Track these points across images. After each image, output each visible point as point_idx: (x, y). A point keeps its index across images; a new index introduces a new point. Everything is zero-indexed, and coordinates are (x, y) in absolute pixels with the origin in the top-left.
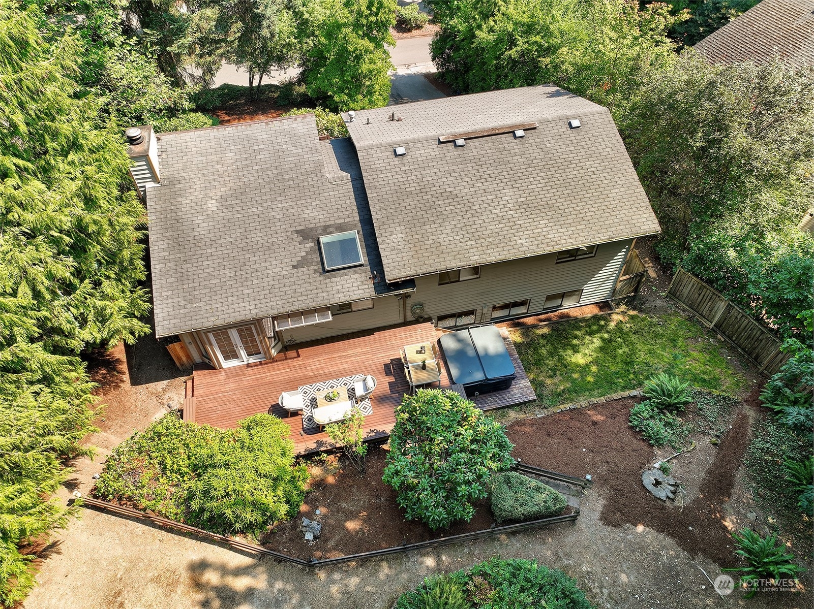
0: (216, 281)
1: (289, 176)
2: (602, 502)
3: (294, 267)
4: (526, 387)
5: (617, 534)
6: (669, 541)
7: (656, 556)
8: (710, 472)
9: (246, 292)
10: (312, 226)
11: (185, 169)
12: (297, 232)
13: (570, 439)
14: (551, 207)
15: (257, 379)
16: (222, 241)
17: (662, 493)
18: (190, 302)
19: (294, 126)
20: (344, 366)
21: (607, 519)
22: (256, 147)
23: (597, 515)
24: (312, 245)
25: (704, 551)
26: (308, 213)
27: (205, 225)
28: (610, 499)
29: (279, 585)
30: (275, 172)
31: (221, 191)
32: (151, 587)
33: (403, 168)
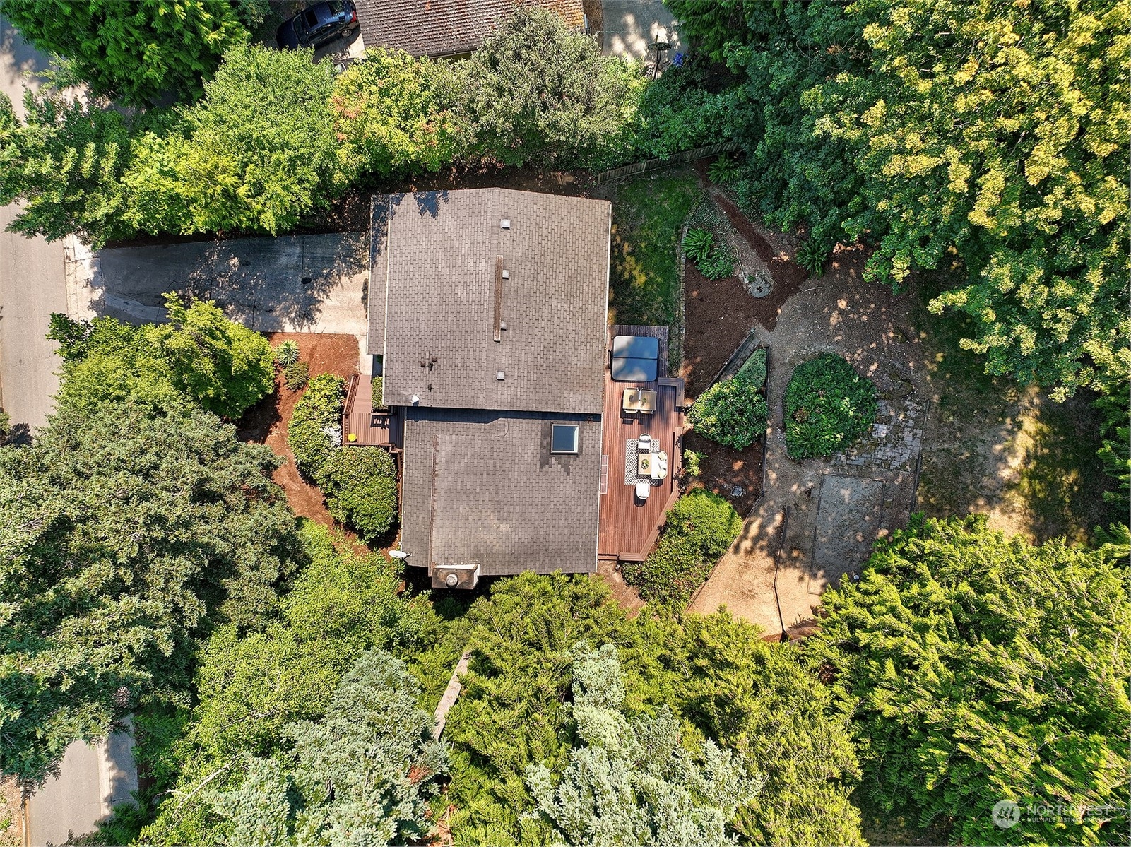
0: (566, 530)
1: (492, 466)
2: (760, 325)
3: (568, 475)
4: (658, 330)
5: (780, 325)
6: (790, 299)
7: (795, 310)
8: (753, 248)
9: (578, 510)
10: (539, 456)
11: (466, 545)
12: (541, 468)
13: (710, 322)
14: (573, 276)
15: (610, 510)
16: (536, 522)
17: (766, 291)
18: (577, 549)
19: (443, 453)
20: (617, 450)
21: (771, 326)
22: (459, 487)
23: (767, 332)
24: (554, 459)
25: (799, 283)
26: (528, 457)
27: (520, 534)
28: (760, 320)
29: (761, 511)
30: (485, 476)
31: (493, 519)
32: (744, 577)
33: (516, 377)
